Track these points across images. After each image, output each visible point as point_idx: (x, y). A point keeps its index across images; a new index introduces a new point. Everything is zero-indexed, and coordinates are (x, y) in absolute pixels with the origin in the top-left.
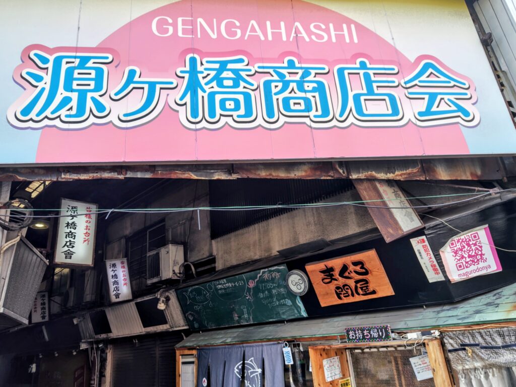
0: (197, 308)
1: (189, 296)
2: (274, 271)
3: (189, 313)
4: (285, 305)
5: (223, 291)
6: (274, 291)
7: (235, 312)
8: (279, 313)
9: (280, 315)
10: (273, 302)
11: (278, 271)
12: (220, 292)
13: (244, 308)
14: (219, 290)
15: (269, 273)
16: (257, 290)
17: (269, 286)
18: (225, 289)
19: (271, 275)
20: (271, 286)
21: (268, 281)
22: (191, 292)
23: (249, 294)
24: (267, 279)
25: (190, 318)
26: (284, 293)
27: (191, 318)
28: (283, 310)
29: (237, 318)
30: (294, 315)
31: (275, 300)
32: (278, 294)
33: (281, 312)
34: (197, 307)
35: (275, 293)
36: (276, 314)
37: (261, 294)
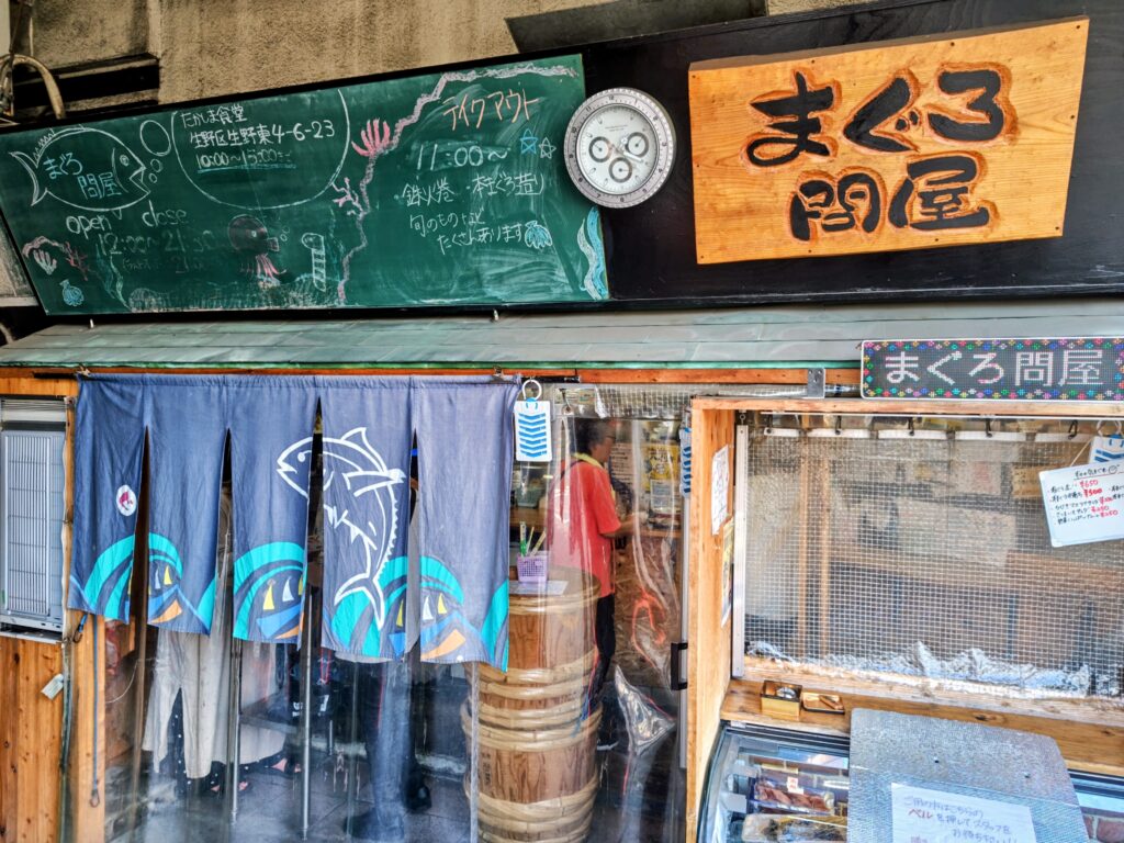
0: (79, 224)
1: (42, 173)
2: (506, 85)
3: (37, 243)
4: (518, 244)
5: (223, 160)
6: (481, 184)
7: (264, 256)
8: (478, 276)
9: (480, 285)
10: (462, 228)
11: (531, 87)
12: (205, 163)
13: (317, 244)
14: (202, 151)
15: (481, 94)
16: (395, 168)
17: (462, 155)
18: (232, 151)
19: (490, 103)
20: (475, 156)
21: (463, 133)
22: (55, 151)
23: (355, 187)
24: (461, 124)
25: (43, 265)
26: (530, 193)
27: (48, 266)
28: (501, 264)
29: (275, 283)
30: (547, 290)
31: (475, 219)
32: (501, 195)
33: (489, 272)
34: (79, 220)
35: (486, 190)
36: (463, 280)
37: (416, 190)
